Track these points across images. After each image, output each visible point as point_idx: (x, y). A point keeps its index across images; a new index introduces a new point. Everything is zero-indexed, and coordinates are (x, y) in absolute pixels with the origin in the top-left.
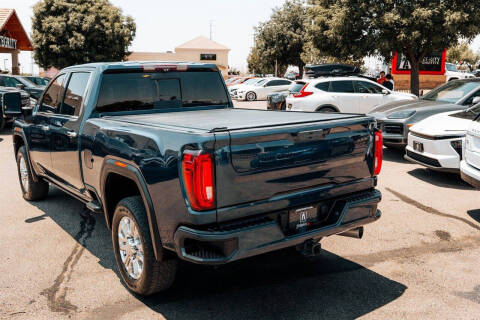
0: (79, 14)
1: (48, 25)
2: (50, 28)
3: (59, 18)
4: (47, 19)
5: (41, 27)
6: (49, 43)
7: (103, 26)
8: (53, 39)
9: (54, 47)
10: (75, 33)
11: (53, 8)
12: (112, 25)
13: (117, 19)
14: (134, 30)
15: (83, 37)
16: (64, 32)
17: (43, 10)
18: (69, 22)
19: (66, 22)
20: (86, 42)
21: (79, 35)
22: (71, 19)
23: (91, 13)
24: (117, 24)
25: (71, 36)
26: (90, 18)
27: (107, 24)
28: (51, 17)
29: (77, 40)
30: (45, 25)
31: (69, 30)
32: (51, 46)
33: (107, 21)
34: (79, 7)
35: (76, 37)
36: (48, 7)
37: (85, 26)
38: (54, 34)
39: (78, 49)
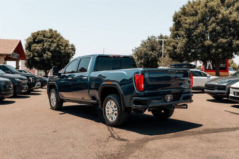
0: (49, 43)
1: (34, 48)
2: (35, 49)
3: (40, 45)
4: (34, 45)
5: (31, 48)
6: (34, 56)
7: (60, 49)
8: (36, 54)
9: (36, 58)
10: (47, 52)
11: (36, 40)
12: (65, 48)
13: (67, 45)
14: (75, 51)
15: (50, 54)
16: (42, 51)
17: (32, 41)
18: (44, 47)
19: (43, 46)
20: (52, 56)
21: (49, 53)
22: (45, 45)
23: (55, 42)
24: (67, 48)
25: (45, 53)
26: (55, 45)
27: (62, 48)
28: (35, 44)
29: (48, 55)
30: (33, 48)
31: (44, 50)
32: (35, 58)
33: (63, 46)
34: (49, 40)
35: (47, 54)
36: (34, 39)
37: (52, 48)
38: (36, 52)
39: (48, 59)
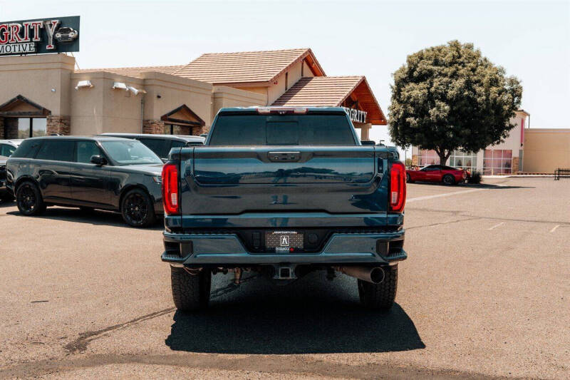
0: (445, 79)
1: (407, 94)
2: (409, 97)
3: (421, 85)
4: (407, 87)
5: (400, 95)
6: (406, 115)
7: (474, 91)
8: (411, 110)
9: (411, 120)
10: (438, 103)
11: (415, 74)
12: (486, 91)
13: (494, 82)
14: (520, 96)
15: (447, 107)
16: (425, 102)
17: (404, 76)
18: (433, 89)
19: (428, 89)
20: (451, 113)
21: (442, 104)
22: (435, 85)
23: (462, 76)
24: (494, 89)
25: (433, 105)
26: (459, 83)
27: (479, 89)
28: (412, 85)
29: (440, 110)
30: (405, 94)
31: (431, 98)
32: (408, 119)
33: (481, 85)
34: (446, 70)
35: (439, 108)
36: (411, 71)
37: (451, 93)
38: (413, 104)
39: (440, 122)
